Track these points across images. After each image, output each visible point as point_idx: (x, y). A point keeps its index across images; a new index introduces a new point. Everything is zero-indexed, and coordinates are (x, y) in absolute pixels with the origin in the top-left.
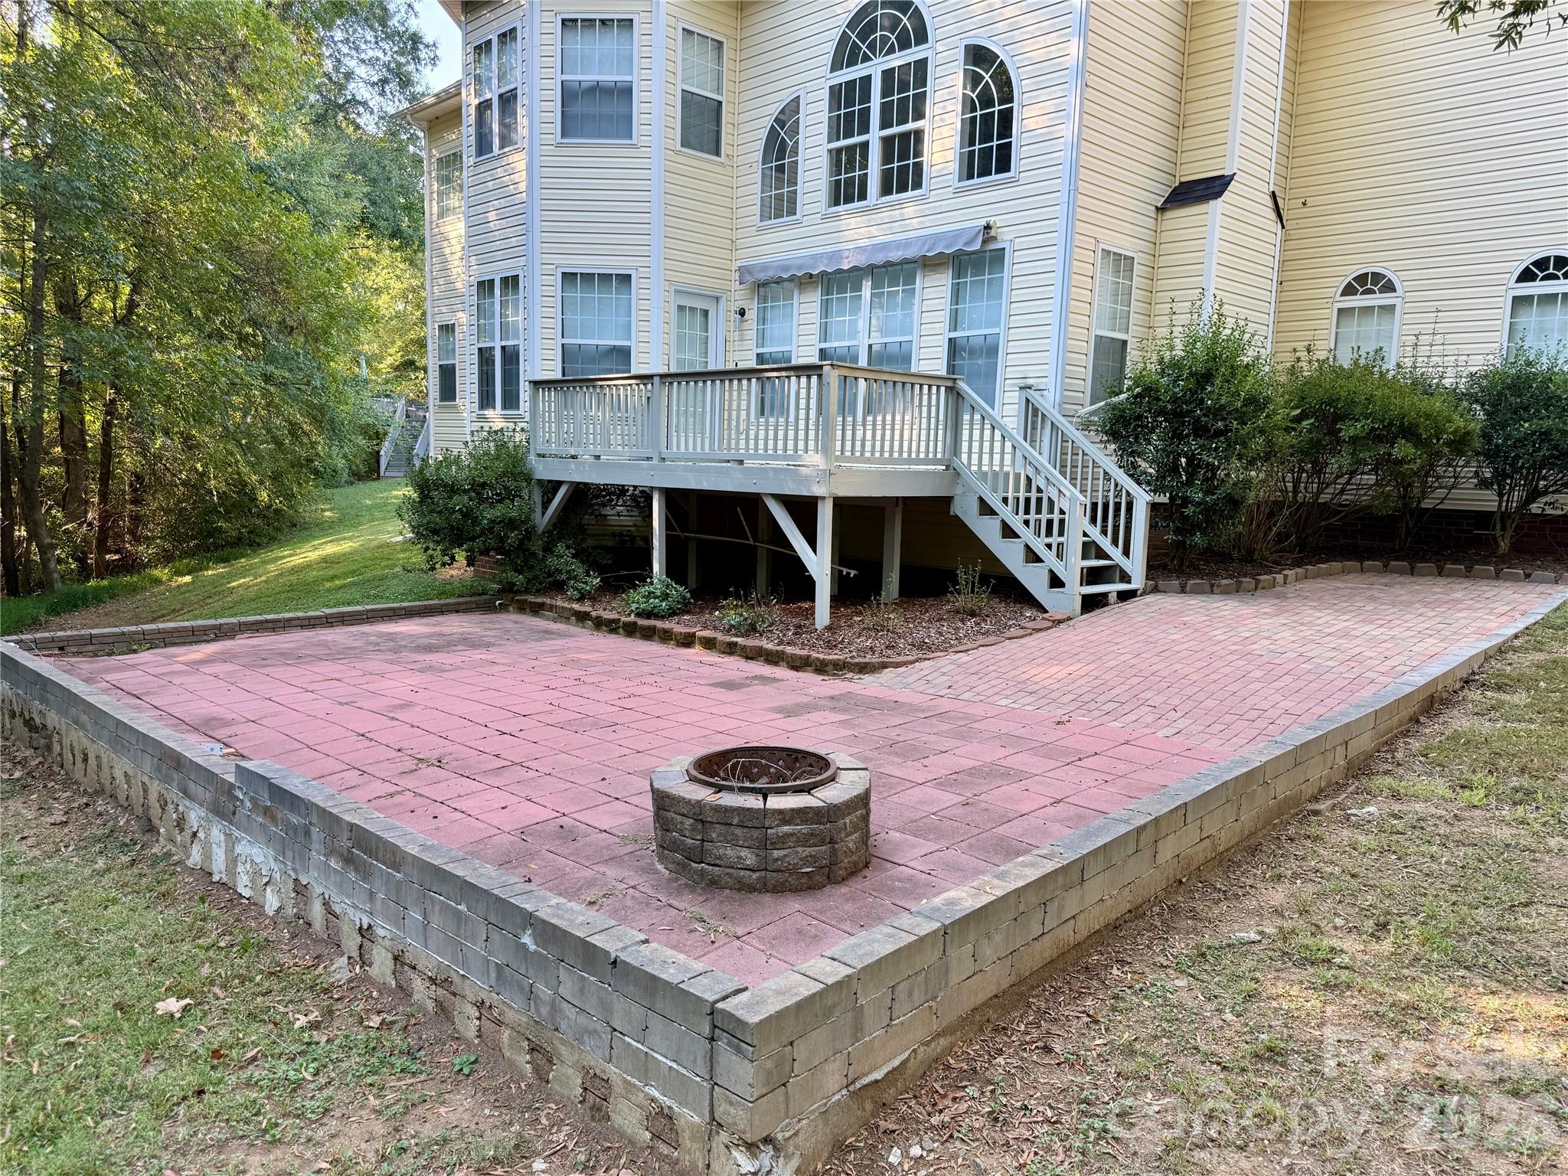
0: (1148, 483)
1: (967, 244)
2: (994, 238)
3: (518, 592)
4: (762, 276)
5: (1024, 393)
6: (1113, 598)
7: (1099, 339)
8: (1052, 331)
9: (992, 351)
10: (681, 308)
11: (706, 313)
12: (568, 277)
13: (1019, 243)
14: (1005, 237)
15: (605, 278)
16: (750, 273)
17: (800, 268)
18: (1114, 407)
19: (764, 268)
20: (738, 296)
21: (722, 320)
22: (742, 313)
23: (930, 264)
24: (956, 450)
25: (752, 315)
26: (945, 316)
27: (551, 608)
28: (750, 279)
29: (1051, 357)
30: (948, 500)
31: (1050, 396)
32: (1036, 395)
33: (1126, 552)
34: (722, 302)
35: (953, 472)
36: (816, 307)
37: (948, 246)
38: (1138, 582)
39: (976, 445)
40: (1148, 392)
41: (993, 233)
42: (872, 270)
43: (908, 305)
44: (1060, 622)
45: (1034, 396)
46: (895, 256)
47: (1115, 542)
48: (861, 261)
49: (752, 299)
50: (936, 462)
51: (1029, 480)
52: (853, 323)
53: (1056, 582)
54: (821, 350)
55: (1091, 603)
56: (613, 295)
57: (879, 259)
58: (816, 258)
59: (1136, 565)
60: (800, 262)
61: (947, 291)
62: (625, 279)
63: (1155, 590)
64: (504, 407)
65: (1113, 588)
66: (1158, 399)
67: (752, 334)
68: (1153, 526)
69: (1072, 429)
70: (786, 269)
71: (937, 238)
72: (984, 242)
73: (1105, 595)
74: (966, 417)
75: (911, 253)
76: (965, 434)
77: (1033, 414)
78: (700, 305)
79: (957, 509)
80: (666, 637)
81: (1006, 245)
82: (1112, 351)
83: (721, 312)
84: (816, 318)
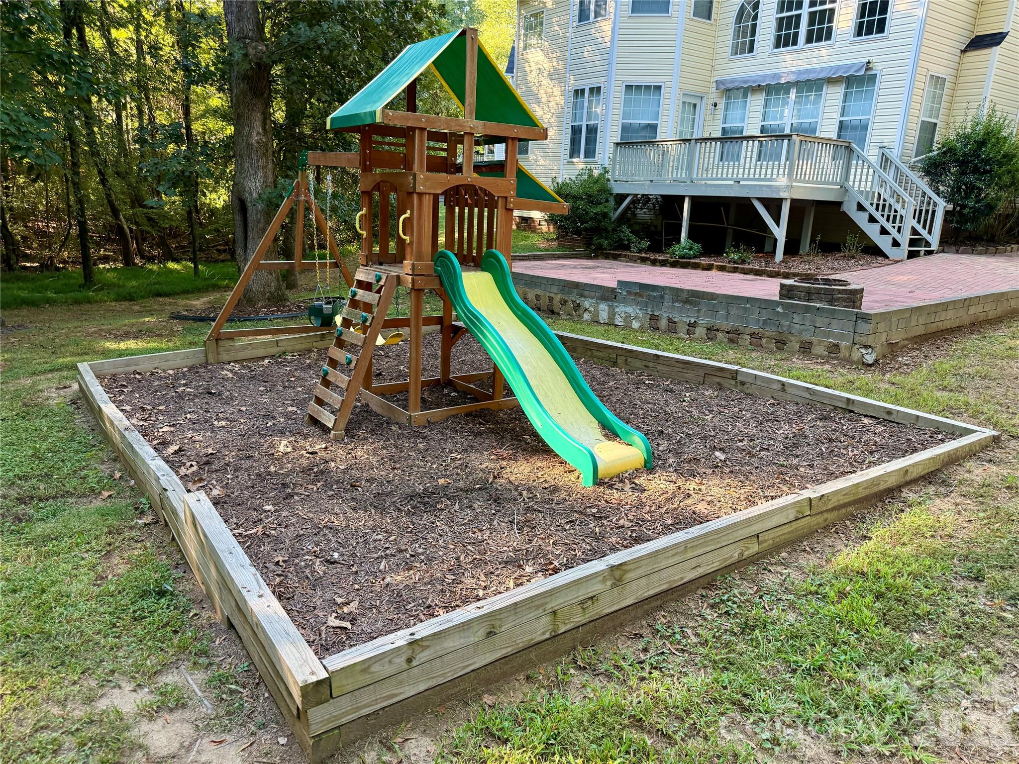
0: (945, 197)
1: (856, 71)
2: (871, 69)
3: (605, 249)
4: (731, 86)
5: (882, 150)
6: (922, 253)
7: (923, 122)
8: (900, 118)
9: (865, 128)
10: (684, 103)
11: (695, 105)
12: (629, 87)
13: (885, 71)
14: (877, 68)
15: (648, 87)
16: (723, 84)
17: (754, 82)
18: (930, 158)
19: (732, 81)
20: (713, 95)
21: (704, 108)
22: (715, 105)
23: (831, 81)
24: (847, 178)
25: (721, 106)
26: (839, 109)
27: (625, 256)
28: (723, 87)
29: (897, 132)
30: (839, 204)
31: (895, 152)
32: (888, 151)
33: (930, 232)
34: (705, 100)
35: (844, 189)
36: (762, 103)
37: (845, 72)
38: (935, 246)
39: (858, 178)
40: (949, 150)
41: (871, 66)
42: (797, 84)
43: (816, 102)
44: (898, 262)
45: (886, 151)
46: (812, 77)
47: (924, 227)
48: (792, 78)
49: (722, 97)
50: (836, 184)
51: (879, 195)
52: (783, 111)
53: (896, 244)
54: (762, 126)
55: (912, 255)
56: (652, 97)
57: (804, 77)
58: (764, 76)
59: (934, 240)
60: (754, 79)
61: (841, 96)
62: (659, 88)
63: (943, 251)
64: (585, 157)
65: (923, 249)
66: (955, 154)
67: (720, 116)
68: (946, 221)
69: (907, 169)
70: (745, 82)
71: (838, 68)
72: (866, 70)
73: (919, 252)
74: (854, 162)
75: (821, 76)
76: (853, 172)
77: (885, 161)
78: (693, 101)
79: (844, 208)
80: (696, 266)
81: (878, 72)
82: (929, 129)
83: (703, 105)
84: (761, 109)
